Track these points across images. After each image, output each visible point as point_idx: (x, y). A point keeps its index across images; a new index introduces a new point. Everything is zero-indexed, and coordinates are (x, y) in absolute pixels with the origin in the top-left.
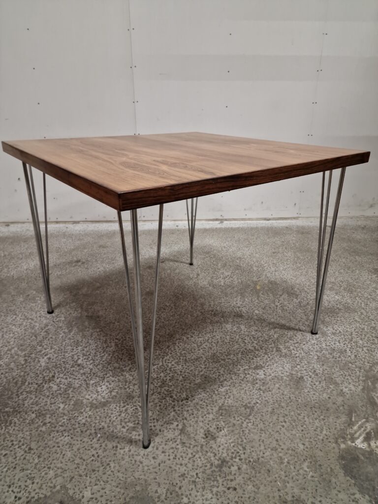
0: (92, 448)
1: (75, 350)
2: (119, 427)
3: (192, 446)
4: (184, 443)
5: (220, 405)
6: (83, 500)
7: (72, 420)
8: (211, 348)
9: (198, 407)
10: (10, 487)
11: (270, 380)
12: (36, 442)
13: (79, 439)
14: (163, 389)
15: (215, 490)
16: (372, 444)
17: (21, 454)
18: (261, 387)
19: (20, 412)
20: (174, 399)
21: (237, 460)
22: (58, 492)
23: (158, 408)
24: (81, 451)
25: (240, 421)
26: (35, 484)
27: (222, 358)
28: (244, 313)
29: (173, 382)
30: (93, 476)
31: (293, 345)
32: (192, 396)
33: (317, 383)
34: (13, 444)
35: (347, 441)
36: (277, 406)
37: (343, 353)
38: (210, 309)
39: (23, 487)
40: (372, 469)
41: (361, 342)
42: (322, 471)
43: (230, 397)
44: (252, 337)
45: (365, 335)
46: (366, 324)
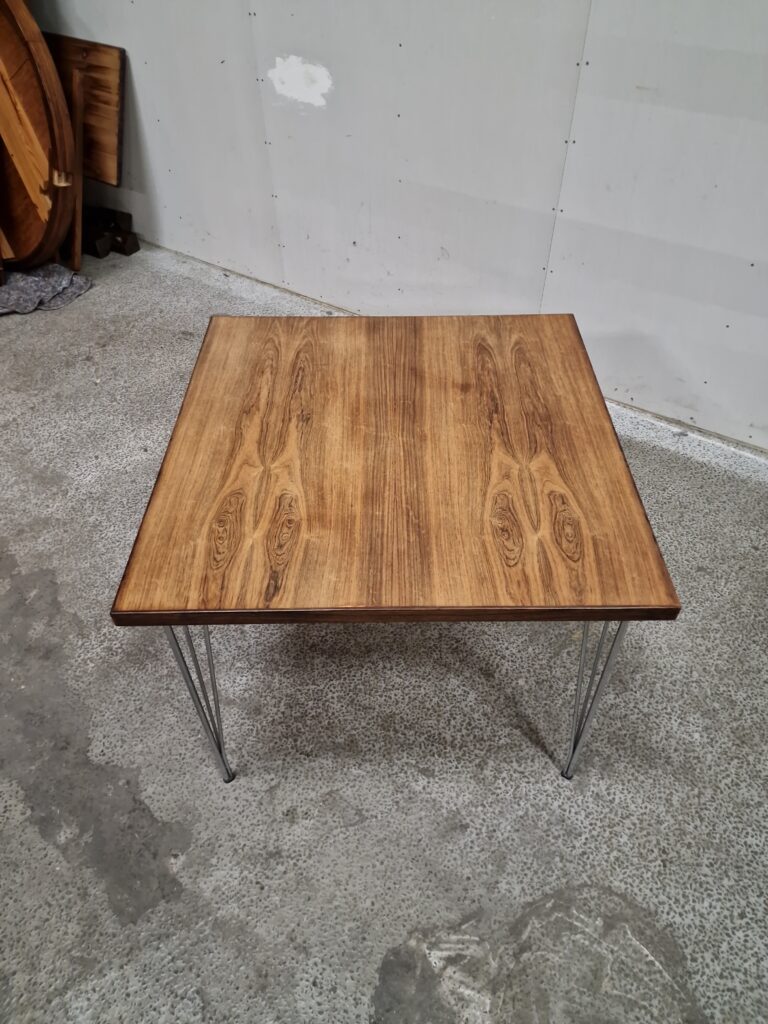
0: (185, 745)
3: (265, 813)
4: (261, 804)
5: (335, 788)
6: (144, 793)
8: (397, 703)
9: (310, 774)
10: (104, 737)
11: (422, 800)
12: (149, 705)
13: (182, 727)
14: (295, 724)
15: (245, 873)
16: (450, 970)
17: (131, 709)
18: (401, 802)
20: (296, 745)
21: (291, 862)
22: (133, 770)
23: (272, 744)
24: (175, 741)
25: (337, 824)
26: (122, 749)
27: (397, 727)
28: (500, 672)
29: (314, 722)
30: (166, 776)
31: (512, 772)
32: (316, 756)
33: (477, 849)
34: (132, 694)
35: (424, 942)
36: (394, 839)
37: (569, 836)
38: (459, 636)
39: (113, 745)
40: (413, 992)
41: (624, 839)
42: (361, 945)
43: (354, 786)
44: (467, 721)
45: (649, 834)
46: (680, 818)
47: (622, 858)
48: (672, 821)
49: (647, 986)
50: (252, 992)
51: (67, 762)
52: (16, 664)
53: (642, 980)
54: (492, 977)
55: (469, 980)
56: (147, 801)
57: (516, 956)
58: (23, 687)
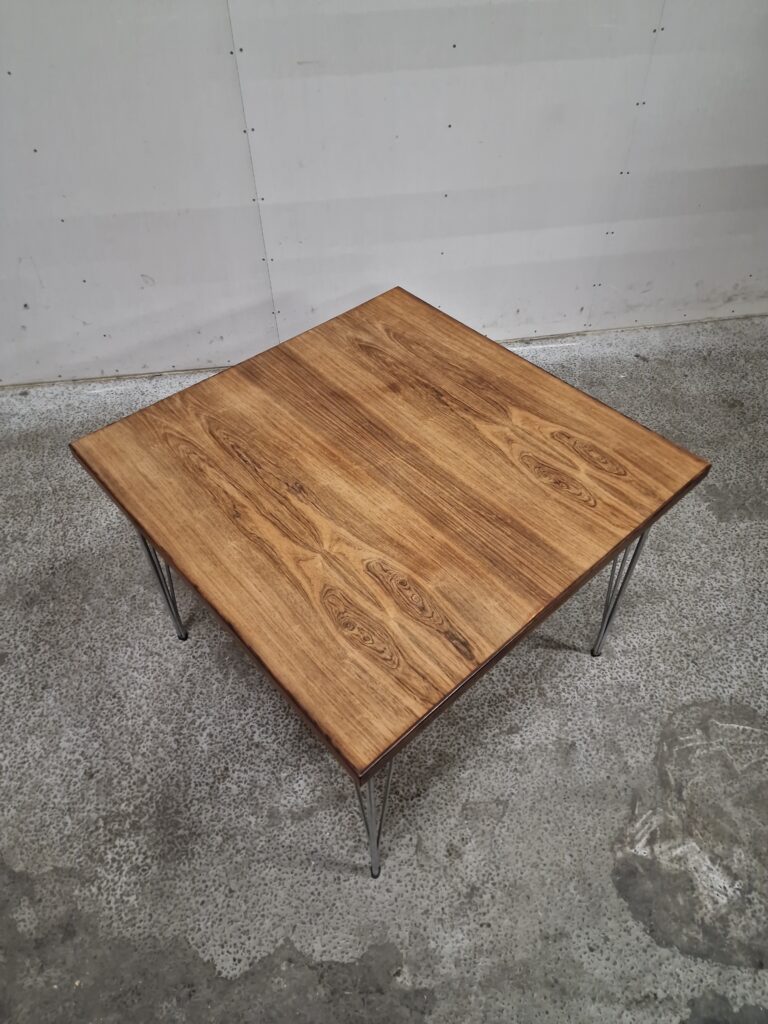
0: (308, 882)
1: (244, 716)
2: (336, 847)
3: (432, 870)
4: (422, 866)
5: (464, 801)
6: (314, 955)
7: (272, 842)
9: (435, 808)
10: (223, 947)
11: (530, 753)
12: (235, 880)
13: (289, 870)
15: (466, 928)
16: (657, 849)
17: (221, 900)
18: (518, 767)
19: (199, 835)
20: (401, 796)
21: (489, 885)
22: (282, 946)
24: (295, 887)
25: (492, 825)
26: (252, 939)
27: (461, 715)
30: (319, 922)
31: (564, 681)
32: (425, 790)
33: (594, 753)
34: (207, 886)
35: (625, 846)
36: (539, 798)
37: (634, 692)
39: (239, 945)
40: (651, 886)
41: (662, 667)
42: (592, 892)
43: (475, 786)
44: (502, 669)
45: (670, 651)
46: (676, 626)
47: (672, 679)
48: (674, 633)
49: (756, 747)
50: (559, 1004)
51: (209, 1002)
52: (41, 970)
53: (749, 746)
54: (681, 827)
55: (672, 843)
56: (324, 958)
57: (680, 799)
58: (77, 983)
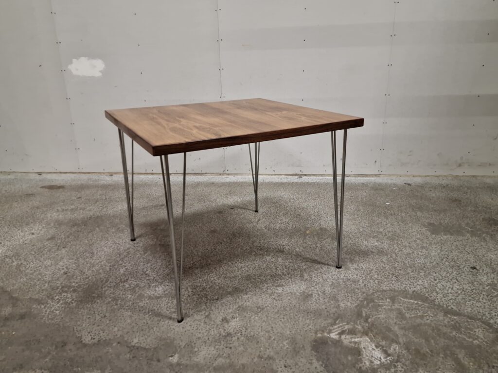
0: (144, 319)
1: (146, 265)
2: (165, 310)
3: (210, 325)
4: (206, 322)
5: (240, 305)
6: (132, 343)
7: (135, 304)
8: (248, 271)
9: (224, 305)
11: (285, 294)
12: (109, 313)
13: (137, 314)
14: (202, 293)
15: (217, 347)
16: (343, 337)
17: (99, 318)
18: (276, 298)
19: (102, 297)
20: (208, 299)
21: (239, 334)
22: (118, 338)
24: (137, 320)
25: (251, 315)
26: (105, 333)
27: (254, 278)
28: (286, 249)
29: (211, 289)
30: (141, 333)
31: (316, 274)
32: (222, 298)
33: (322, 299)
34: (94, 313)
35: (324, 333)
36: (282, 310)
37: (355, 283)
38: (259, 245)
39: (97, 334)
40: (334, 350)
42: (296, 346)
43: (249, 301)
45: (383, 272)
46: (390, 264)
47: (380, 281)
49: (423, 310)
51: (70, 350)
53: (419, 309)
54: (362, 331)
56: (137, 345)
57: (366, 322)
58: (14, 333)
